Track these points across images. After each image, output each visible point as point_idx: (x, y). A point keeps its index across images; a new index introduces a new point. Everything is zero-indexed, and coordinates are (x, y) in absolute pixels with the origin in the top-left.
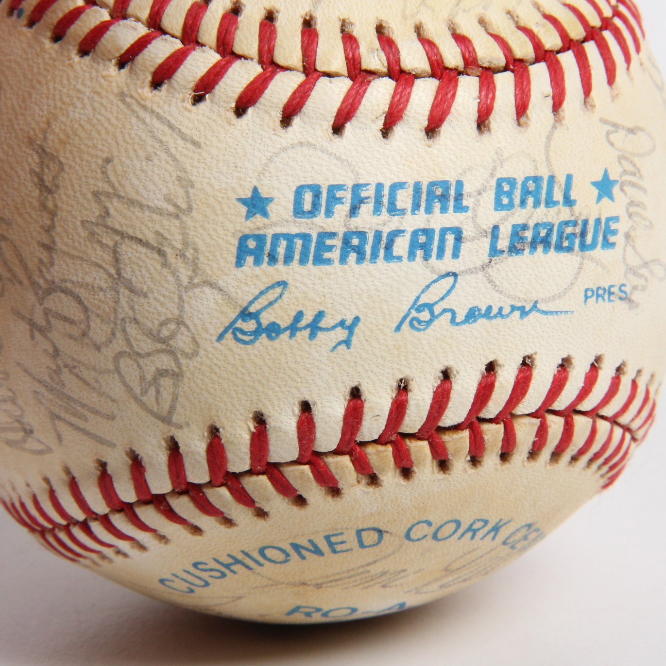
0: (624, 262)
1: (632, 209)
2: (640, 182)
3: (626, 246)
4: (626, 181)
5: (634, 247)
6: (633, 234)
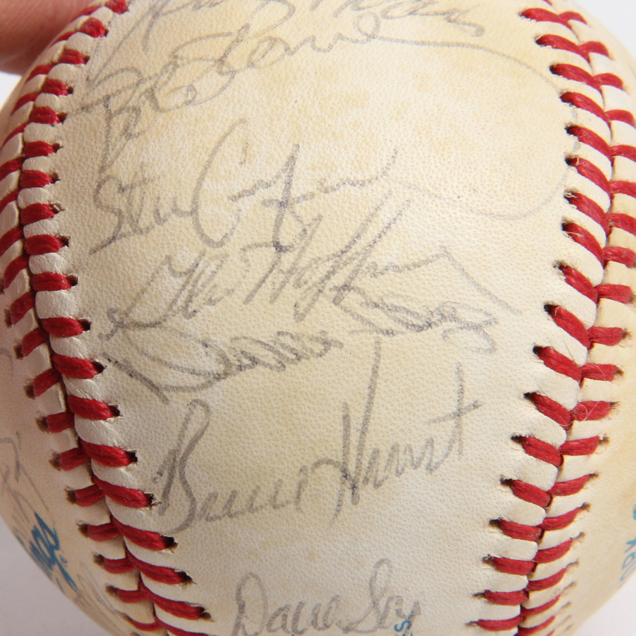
0: (373, 631)
1: (321, 624)
2: (293, 609)
3: (356, 630)
4: (292, 627)
5: (358, 622)
6: (345, 624)
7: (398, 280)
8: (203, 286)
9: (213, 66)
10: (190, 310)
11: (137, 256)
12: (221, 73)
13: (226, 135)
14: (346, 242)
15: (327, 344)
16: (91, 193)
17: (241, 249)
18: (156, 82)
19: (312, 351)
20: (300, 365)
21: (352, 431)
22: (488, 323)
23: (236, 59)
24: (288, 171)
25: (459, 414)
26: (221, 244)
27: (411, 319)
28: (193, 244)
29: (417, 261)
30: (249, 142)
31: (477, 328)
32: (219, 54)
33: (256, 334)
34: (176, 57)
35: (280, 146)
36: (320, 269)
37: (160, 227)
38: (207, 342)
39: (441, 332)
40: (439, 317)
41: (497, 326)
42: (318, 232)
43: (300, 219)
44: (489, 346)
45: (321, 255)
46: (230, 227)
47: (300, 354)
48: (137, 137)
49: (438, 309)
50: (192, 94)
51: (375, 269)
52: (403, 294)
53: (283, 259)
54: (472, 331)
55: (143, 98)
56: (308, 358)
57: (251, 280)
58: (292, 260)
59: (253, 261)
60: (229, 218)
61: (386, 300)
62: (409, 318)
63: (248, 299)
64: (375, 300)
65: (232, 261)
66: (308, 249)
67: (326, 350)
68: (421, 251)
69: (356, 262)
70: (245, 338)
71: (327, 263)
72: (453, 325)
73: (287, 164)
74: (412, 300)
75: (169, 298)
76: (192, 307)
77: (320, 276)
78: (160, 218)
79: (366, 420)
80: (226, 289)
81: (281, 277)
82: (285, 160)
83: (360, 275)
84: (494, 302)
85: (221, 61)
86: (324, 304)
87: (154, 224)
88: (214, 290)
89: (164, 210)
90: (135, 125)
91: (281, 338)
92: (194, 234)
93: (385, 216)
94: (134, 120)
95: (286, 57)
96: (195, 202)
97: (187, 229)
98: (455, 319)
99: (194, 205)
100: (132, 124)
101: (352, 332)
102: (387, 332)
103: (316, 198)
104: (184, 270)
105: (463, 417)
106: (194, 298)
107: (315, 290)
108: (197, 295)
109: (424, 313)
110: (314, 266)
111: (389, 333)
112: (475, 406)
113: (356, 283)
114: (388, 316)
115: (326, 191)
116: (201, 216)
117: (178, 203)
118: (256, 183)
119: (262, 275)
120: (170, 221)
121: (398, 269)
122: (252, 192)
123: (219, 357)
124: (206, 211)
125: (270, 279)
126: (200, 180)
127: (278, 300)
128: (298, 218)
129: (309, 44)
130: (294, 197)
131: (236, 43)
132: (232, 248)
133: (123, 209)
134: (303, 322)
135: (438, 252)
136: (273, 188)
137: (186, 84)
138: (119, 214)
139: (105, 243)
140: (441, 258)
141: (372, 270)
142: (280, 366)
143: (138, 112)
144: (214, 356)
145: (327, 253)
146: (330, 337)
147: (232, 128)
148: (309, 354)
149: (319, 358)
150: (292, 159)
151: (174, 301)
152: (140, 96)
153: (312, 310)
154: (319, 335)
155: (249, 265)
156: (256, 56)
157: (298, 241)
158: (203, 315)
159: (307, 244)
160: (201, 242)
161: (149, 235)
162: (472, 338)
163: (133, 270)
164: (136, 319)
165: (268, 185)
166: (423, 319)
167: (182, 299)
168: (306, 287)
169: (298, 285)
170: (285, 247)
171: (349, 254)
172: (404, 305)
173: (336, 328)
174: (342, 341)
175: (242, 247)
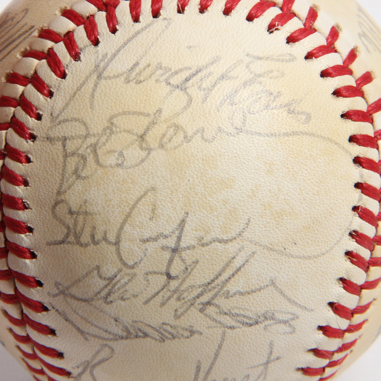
7: (241, 300)
8: (119, 289)
9: (137, 140)
10: (108, 300)
11: (78, 259)
12: (142, 148)
13: (142, 197)
14: (212, 278)
15: (192, 332)
16: (50, 207)
17: (145, 273)
18: (98, 140)
19: (182, 335)
20: (174, 341)
21: (201, 373)
22: (293, 319)
23: (152, 138)
24: (180, 229)
25: (268, 363)
26: (132, 267)
27: (246, 320)
28: (114, 263)
29: (254, 289)
30: (157, 205)
31: (285, 322)
32: (141, 131)
33: (149, 322)
34: (112, 123)
35: (176, 211)
36: (194, 292)
37: (94, 247)
38: (117, 319)
39: (263, 326)
40: (263, 319)
41: (298, 320)
42: (195, 270)
43: (185, 261)
44: (291, 330)
45: (195, 284)
46: (140, 259)
47: (175, 336)
48: (83, 180)
49: (263, 315)
50: (121, 160)
51: (228, 294)
52: (243, 307)
53: (171, 284)
54: (282, 324)
55: (89, 150)
56: (179, 338)
57: (150, 292)
58: (177, 285)
59: (152, 282)
60: (140, 254)
61: (232, 311)
62: (245, 320)
63: (147, 302)
64: (226, 311)
65: (138, 279)
66: (187, 280)
67: (191, 335)
68: (258, 284)
69: (216, 290)
70: (141, 322)
71: (198, 289)
72: (272, 322)
73: (180, 225)
74: (248, 310)
75: (96, 290)
76: (110, 299)
77: (193, 296)
78: (94, 240)
79: (211, 368)
80: (133, 294)
81: (169, 293)
82: (179, 222)
83: (218, 297)
84: (298, 308)
85: (142, 137)
86: (194, 312)
87: (90, 243)
88: (125, 293)
89: (98, 237)
90: (82, 170)
91: (164, 326)
92: (116, 258)
93: (237, 263)
94: (82, 166)
95: (185, 144)
96: (118, 237)
97: (112, 253)
98: (273, 318)
99: (117, 240)
100: (81, 168)
101: (209, 327)
102: (230, 327)
103: (196, 249)
104: (107, 277)
105: (270, 365)
106: (112, 295)
107: (189, 303)
108: (114, 293)
109: (255, 317)
110: (190, 290)
111: (232, 328)
112: (278, 359)
113: (216, 301)
114: (232, 319)
115: (203, 245)
116: (121, 248)
117: (108, 235)
118: (159, 234)
119: (156, 291)
120: (101, 244)
121: (241, 294)
122: (155, 239)
123: (124, 329)
124: (125, 245)
125: (161, 294)
126: (122, 224)
127: (165, 306)
128: (183, 260)
129: (199, 135)
130: (182, 247)
131: (152, 125)
132: (140, 271)
133: (71, 226)
134: (179, 320)
135: (268, 283)
136: (169, 239)
137: (118, 150)
138: (68, 228)
139: (57, 242)
140: (270, 287)
141: (226, 295)
142: (161, 340)
143: (85, 161)
144: (121, 327)
145: (199, 284)
146: (194, 329)
147: (145, 194)
148: (180, 336)
149: (186, 339)
150: (183, 221)
151: (99, 293)
152: (87, 148)
153: (186, 314)
154: (188, 328)
155: (149, 284)
156: (165, 140)
157: (182, 274)
158: (116, 305)
159: (187, 277)
160: (120, 264)
161: (87, 249)
162: (283, 328)
163: (74, 266)
164: (73, 293)
165: (166, 237)
166: (254, 320)
167: (105, 293)
168: (183, 301)
169: (179, 299)
170: (173, 277)
171: (213, 285)
172: (242, 313)
173: (199, 325)
174: (201, 331)
175: (146, 272)
